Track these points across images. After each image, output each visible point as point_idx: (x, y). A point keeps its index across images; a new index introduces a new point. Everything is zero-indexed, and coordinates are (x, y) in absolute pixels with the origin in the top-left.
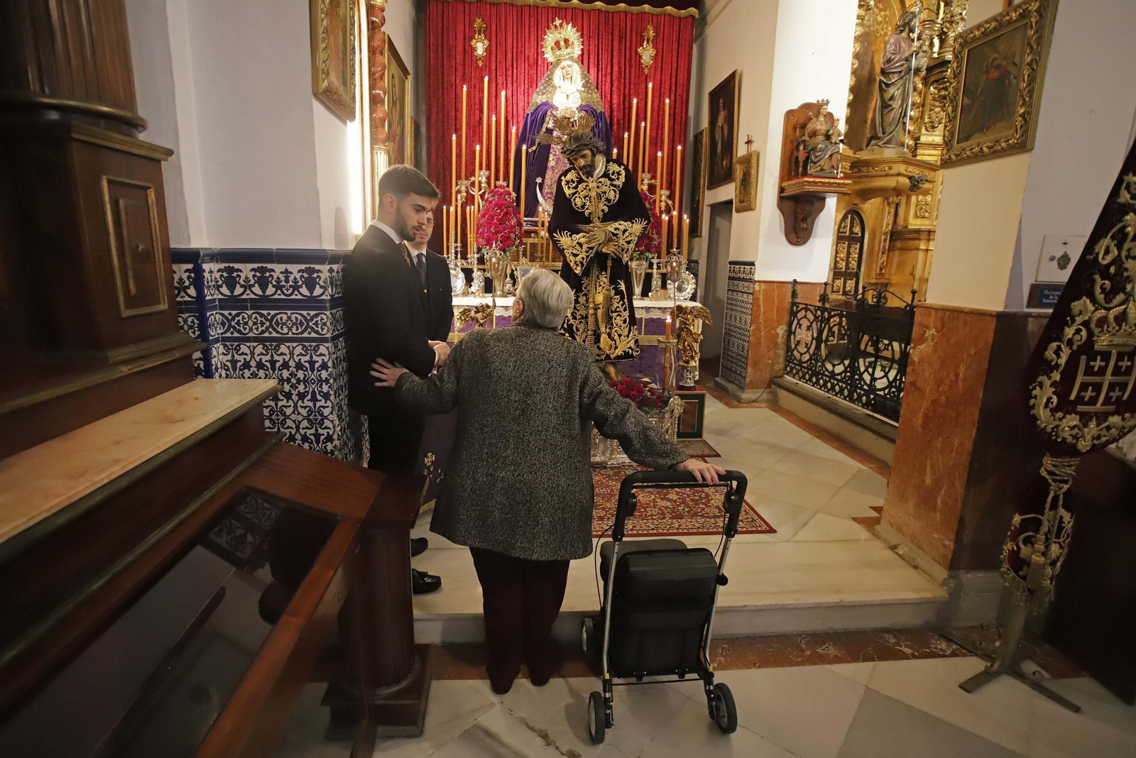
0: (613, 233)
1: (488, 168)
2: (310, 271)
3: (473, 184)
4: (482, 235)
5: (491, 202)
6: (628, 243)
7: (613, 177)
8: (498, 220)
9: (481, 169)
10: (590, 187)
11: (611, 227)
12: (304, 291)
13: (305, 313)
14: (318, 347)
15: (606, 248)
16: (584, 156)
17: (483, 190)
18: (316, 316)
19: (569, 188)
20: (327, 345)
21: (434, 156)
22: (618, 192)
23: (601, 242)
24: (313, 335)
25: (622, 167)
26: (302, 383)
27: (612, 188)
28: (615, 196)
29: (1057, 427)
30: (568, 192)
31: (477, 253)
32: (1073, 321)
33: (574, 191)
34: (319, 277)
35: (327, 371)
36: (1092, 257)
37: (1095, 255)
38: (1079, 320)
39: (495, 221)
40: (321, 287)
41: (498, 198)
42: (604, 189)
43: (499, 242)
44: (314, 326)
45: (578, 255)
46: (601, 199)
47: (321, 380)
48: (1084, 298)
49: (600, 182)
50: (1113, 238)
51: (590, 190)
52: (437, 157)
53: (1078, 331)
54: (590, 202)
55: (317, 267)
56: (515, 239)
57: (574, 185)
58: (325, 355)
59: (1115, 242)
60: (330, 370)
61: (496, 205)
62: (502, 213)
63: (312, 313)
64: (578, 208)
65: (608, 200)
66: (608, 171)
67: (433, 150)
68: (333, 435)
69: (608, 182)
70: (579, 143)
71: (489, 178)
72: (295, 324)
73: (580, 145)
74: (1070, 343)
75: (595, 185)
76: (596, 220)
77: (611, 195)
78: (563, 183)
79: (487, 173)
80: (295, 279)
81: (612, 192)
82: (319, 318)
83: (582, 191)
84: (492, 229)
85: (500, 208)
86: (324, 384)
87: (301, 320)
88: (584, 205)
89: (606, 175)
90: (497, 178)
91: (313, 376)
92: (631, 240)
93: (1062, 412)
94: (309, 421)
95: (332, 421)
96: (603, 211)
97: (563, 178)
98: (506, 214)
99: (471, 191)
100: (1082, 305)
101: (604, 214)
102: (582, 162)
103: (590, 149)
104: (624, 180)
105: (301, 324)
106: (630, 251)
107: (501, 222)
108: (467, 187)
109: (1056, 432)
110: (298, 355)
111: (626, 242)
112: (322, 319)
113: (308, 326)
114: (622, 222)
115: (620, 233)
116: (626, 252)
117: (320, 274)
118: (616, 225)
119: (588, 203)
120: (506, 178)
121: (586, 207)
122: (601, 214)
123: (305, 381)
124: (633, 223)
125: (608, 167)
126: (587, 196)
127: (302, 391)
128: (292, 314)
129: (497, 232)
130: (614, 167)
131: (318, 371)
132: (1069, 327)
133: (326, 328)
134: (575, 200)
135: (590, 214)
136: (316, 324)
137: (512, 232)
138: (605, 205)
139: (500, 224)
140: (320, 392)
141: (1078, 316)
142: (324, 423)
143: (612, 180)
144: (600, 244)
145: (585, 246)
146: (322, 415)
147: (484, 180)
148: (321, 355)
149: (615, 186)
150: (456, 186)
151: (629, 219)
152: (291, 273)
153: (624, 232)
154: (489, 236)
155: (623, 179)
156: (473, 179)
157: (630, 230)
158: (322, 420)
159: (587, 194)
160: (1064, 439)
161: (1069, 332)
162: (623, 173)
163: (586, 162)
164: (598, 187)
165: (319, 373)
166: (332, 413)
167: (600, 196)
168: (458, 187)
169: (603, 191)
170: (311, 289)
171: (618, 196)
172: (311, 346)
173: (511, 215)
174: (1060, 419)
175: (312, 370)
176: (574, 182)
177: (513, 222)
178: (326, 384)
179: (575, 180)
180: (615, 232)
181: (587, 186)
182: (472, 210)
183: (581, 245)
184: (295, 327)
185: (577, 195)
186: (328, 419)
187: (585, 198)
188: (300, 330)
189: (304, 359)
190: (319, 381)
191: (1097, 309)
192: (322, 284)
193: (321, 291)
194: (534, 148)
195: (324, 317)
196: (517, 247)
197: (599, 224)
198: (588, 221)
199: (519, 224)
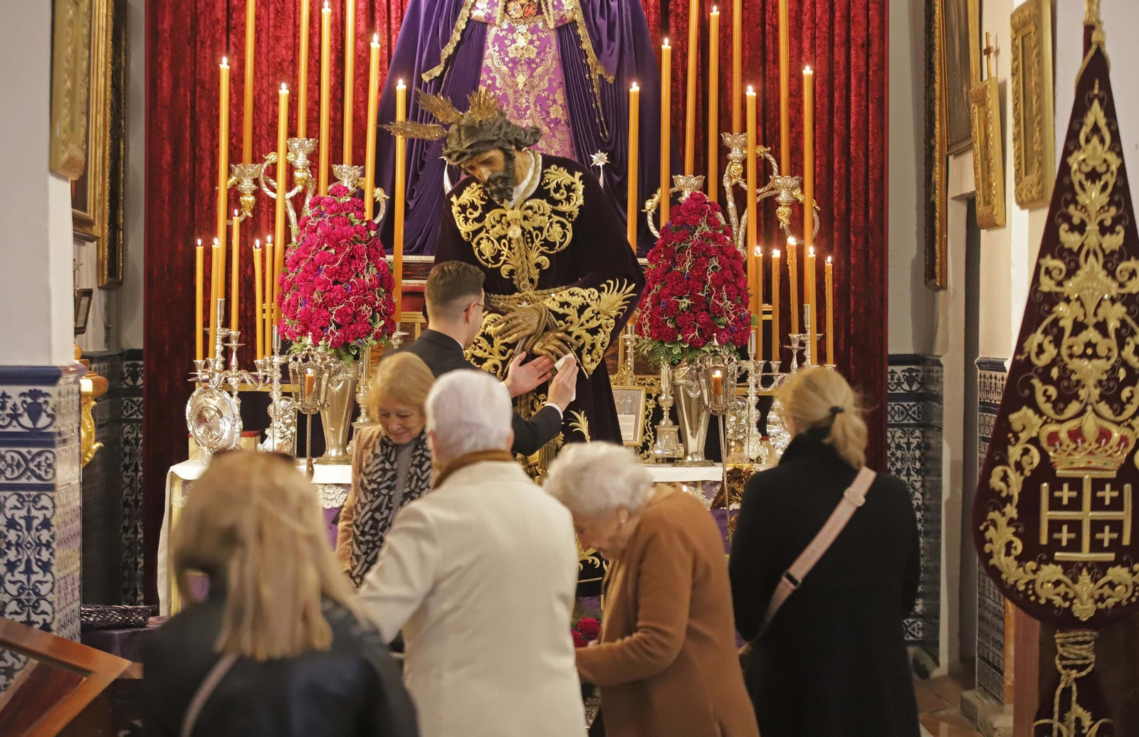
0: (555, 314)
1: (313, 131)
2: (35, 394)
3: (272, 172)
4: (290, 309)
5: (315, 231)
6: (594, 331)
7: (557, 196)
8: (330, 273)
9: (292, 133)
10: (509, 218)
11: (553, 299)
12: (26, 421)
13: (24, 450)
14: (38, 496)
15: (539, 344)
16: (488, 163)
17: (299, 188)
18: (39, 454)
19: (466, 219)
20: (50, 494)
21: (166, 81)
22: (569, 226)
23: (528, 332)
24: (34, 481)
25: (578, 174)
26: (13, 548)
27: (556, 218)
28: (564, 236)
29: (1032, 582)
30: (464, 228)
31: (282, 353)
32: (1017, 439)
33: (477, 226)
34: (46, 402)
35: (49, 530)
36: (1023, 357)
37: (1026, 355)
38: (1024, 436)
39: (323, 276)
40: (49, 416)
41: (331, 220)
42: (538, 221)
43: (333, 328)
44: (36, 469)
45: (485, 360)
46: (533, 242)
47: (40, 544)
48: (1025, 409)
49: (530, 208)
50: (1045, 332)
51: (509, 224)
52: (175, 86)
53: (1026, 452)
54: (510, 249)
55: (44, 389)
56: (373, 317)
57: (476, 214)
58: (47, 508)
59: (1050, 338)
60: (53, 529)
61: (327, 236)
62: (341, 257)
63: (35, 450)
64: (487, 261)
65: (548, 244)
66: (547, 184)
67: (166, 64)
68: (51, 623)
69: (548, 208)
70: (475, 140)
71: (313, 157)
72: (10, 466)
73: (479, 143)
74: (1019, 466)
75: (518, 214)
76: (525, 286)
77: (555, 233)
78: (455, 209)
79: (309, 144)
80: (15, 405)
81: (557, 228)
82: (42, 458)
83: (493, 227)
84: (315, 296)
85: (335, 244)
86: (44, 549)
87: (19, 462)
88: (496, 258)
89: (541, 193)
90: (336, 157)
91: (29, 539)
92: (600, 326)
93: (1035, 560)
94: (19, 601)
95: (51, 603)
96: (538, 265)
97: (454, 199)
98: (351, 257)
99: (266, 190)
100: (1022, 417)
101: (543, 273)
102: (485, 173)
103: (501, 148)
104: (581, 201)
105: (19, 465)
106: (600, 350)
107: (338, 277)
108: (256, 181)
109: (1033, 589)
110: (12, 508)
111: (588, 331)
112: (47, 458)
113: (27, 469)
114: (576, 290)
115: (572, 313)
116: (590, 352)
117: (48, 399)
118: (564, 295)
119: (505, 251)
120: (359, 160)
121: (503, 258)
122: (535, 274)
123: (18, 545)
124: (601, 290)
125: (548, 176)
126: (505, 237)
127: (13, 559)
128: (7, 452)
129: (326, 304)
130: (560, 176)
131: (37, 530)
132: (1014, 445)
133: (51, 471)
134: (478, 244)
135: (512, 272)
136: (38, 466)
137: (366, 302)
138: (542, 253)
139: (336, 282)
140: (38, 560)
141: (1022, 431)
142: (39, 604)
143: (554, 202)
144: (529, 336)
145: (498, 342)
146: (37, 594)
147: (301, 161)
148: (43, 508)
149: (562, 214)
150: (229, 176)
151: (595, 282)
152: (9, 397)
153: (581, 310)
154: (308, 312)
155: (578, 199)
156: (271, 157)
157: (594, 306)
158: (37, 601)
159: (503, 233)
160: (1049, 601)
161: (1014, 452)
162: (580, 187)
163: (492, 171)
164: (525, 218)
165: (38, 534)
166: (52, 591)
167: (531, 237)
168: (234, 178)
169: (536, 225)
170: (34, 419)
171: (569, 235)
172: (29, 496)
173: (361, 259)
174: (1034, 572)
175: (29, 528)
176: (475, 208)
177: (369, 275)
178: (47, 550)
179: (479, 203)
180: (561, 311)
181: (502, 216)
182: (269, 246)
183: (489, 338)
184: (10, 469)
185: (483, 234)
186: (46, 600)
187: (499, 240)
188: (16, 474)
189: (19, 514)
190: (37, 545)
191: (1045, 423)
192: (50, 411)
193: (48, 420)
194: (437, 71)
195: (50, 456)
196: (377, 337)
197: (531, 293)
198: (508, 287)
199: (385, 280)
